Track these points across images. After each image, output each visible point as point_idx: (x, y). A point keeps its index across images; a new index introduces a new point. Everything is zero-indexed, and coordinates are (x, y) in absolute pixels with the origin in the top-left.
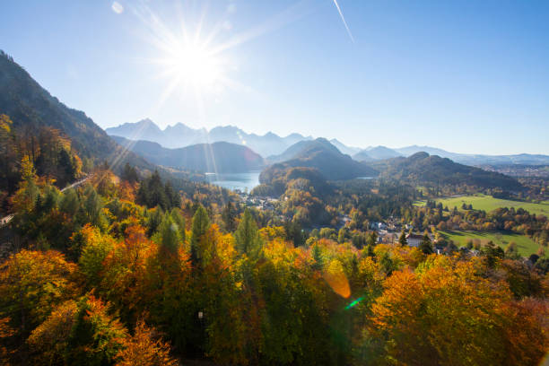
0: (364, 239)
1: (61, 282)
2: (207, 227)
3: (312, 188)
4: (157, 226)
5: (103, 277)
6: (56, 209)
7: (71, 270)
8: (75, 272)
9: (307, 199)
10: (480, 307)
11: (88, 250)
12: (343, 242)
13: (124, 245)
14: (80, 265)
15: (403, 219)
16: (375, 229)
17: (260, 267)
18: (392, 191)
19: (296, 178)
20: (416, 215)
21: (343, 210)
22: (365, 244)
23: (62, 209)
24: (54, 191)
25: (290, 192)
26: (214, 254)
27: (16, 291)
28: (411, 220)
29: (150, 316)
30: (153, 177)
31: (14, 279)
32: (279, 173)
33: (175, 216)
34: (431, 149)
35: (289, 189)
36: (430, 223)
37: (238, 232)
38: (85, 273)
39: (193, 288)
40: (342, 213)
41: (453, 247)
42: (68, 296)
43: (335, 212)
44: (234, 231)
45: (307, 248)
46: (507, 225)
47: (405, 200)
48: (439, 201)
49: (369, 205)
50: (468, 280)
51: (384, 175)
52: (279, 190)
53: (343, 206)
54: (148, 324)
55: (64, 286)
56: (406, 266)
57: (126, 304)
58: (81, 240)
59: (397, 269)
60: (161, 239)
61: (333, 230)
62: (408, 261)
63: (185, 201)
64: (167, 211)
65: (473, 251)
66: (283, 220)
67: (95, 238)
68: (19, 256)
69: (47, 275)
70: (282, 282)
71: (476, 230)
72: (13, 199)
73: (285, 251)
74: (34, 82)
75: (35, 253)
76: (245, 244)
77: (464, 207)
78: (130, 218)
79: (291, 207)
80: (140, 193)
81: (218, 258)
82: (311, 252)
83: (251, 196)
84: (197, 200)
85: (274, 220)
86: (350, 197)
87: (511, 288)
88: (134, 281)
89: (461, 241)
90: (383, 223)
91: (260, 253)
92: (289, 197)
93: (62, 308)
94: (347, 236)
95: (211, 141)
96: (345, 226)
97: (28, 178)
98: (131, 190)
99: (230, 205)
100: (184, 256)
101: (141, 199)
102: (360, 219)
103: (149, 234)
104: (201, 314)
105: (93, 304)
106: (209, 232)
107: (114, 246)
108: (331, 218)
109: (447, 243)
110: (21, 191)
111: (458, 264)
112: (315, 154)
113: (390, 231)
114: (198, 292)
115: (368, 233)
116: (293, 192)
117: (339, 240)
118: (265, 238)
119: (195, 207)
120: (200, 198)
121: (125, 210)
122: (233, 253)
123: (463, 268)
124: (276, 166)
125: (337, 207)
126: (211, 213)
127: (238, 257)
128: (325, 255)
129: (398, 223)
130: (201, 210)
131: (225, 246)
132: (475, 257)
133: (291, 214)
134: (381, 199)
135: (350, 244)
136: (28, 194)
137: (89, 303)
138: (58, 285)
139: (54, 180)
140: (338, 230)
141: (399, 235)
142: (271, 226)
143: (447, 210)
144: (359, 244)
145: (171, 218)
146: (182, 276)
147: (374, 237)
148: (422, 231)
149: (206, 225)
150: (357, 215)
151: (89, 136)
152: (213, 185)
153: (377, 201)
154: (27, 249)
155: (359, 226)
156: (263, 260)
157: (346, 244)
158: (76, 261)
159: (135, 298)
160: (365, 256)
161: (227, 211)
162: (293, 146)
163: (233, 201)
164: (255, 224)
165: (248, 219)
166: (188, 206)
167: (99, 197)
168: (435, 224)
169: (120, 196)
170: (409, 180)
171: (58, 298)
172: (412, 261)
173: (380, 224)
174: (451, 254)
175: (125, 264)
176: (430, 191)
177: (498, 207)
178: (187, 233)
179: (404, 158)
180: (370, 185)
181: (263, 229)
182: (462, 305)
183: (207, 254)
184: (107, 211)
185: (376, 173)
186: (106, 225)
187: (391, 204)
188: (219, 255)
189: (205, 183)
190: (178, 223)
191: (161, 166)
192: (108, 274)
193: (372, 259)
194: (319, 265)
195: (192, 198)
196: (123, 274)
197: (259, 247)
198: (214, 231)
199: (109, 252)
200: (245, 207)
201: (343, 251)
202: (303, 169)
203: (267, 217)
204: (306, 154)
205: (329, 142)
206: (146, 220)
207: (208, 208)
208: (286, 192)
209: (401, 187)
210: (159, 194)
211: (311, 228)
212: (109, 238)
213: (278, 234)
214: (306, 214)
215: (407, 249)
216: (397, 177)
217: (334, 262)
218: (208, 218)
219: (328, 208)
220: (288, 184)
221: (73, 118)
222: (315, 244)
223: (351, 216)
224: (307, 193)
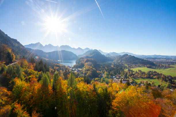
0: (109, 81)
1: (5, 98)
2: (58, 78)
3: (92, 65)
4: (41, 78)
5: (21, 96)
6: (5, 72)
8: (10, 95)
9: (91, 69)
10: (145, 102)
11: (16, 87)
12: (102, 82)
13: (29, 85)
14: (13, 92)
15: (121, 75)
16: (113, 78)
17: (76, 91)
18: (117, 66)
19: (87, 62)
20: (125, 73)
21: (102, 72)
22: (110, 83)
23: (7, 73)
24: (4, 66)
26: (60, 87)
28: (123, 75)
29: (38, 109)
30: (40, 62)
32: (82, 60)
34: (129, 53)
35: (85, 66)
36: (129, 76)
37: (69, 80)
38: (15, 95)
39: (53, 99)
41: (136, 83)
42: (7, 103)
43: (100, 73)
44: (67, 79)
45: (91, 85)
46: (151, 76)
47: (121, 69)
48: (131, 69)
49: (111, 70)
50: (141, 94)
51: (115, 61)
52: (82, 66)
53: (103, 71)
54: (37, 112)
55: (6, 100)
56: (122, 90)
57: (29, 105)
58: (13, 83)
60: (42, 82)
61: (99, 78)
63: (51, 69)
64: (45, 73)
65: (142, 84)
66: (83, 76)
67: (19, 82)
70: (83, 96)
71: (142, 78)
73: (84, 86)
76: (71, 83)
77: (139, 71)
78: (32, 75)
79: (86, 71)
80: (35, 67)
81: (62, 88)
83: (73, 68)
85: (81, 76)
86: (104, 68)
87: (153, 95)
88: (32, 97)
89: (138, 81)
90: (115, 76)
91: (76, 87)
92: (85, 68)
93: (5, 108)
94: (104, 81)
95: (60, 50)
96: (103, 77)
98: (32, 66)
99: (66, 71)
100: (50, 88)
101: (36, 69)
103: (38, 81)
104: (56, 108)
105: (17, 106)
106: (59, 80)
107: (26, 85)
108: (99, 75)
109: (134, 82)
111: (138, 88)
112: (93, 54)
113: (117, 78)
114: (55, 100)
115: (110, 79)
116: (87, 66)
117: (101, 82)
118: (77, 82)
119: (54, 71)
120: (56, 68)
121: (30, 73)
122: (67, 87)
123: (139, 90)
124: (81, 58)
126: (60, 73)
127: (69, 88)
128: (97, 87)
129: (120, 76)
131: (64, 84)
132: (142, 86)
133: (86, 74)
134: (114, 69)
135: (105, 83)
137: (15, 106)
138: (4, 100)
139: (4, 63)
140: (101, 79)
141: (120, 80)
142: (79, 78)
143: (134, 72)
144: (107, 83)
145: (46, 75)
146: (49, 95)
147: (112, 81)
148: (127, 78)
149: (58, 77)
150: (107, 74)
151: (18, 48)
152: (61, 64)
153: (113, 69)
155: (107, 77)
156: (77, 89)
157: (103, 83)
158: (11, 90)
159: (32, 103)
160: (110, 87)
161: (64, 73)
162: (86, 52)
163: (67, 69)
164: (74, 77)
165: (72, 75)
166: (52, 71)
167: (21, 68)
168: (131, 76)
169: (28, 68)
170: (122, 63)
171: (4, 104)
172: (124, 88)
173: (114, 76)
174: (136, 85)
175: (29, 91)
176: (129, 66)
177: (148, 71)
178: (51, 80)
179: (121, 56)
180: (111, 64)
181: (77, 79)
182: (139, 102)
183: (58, 87)
184: (23, 73)
185: (113, 60)
186: (23, 78)
187: (117, 70)
189: (58, 64)
190: (48, 77)
191: (43, 58)
192: (23, 95)
193: (112, 88)
194: (95, 90)
195: (53, 68)
196: (28, 95)
197: (75, 84)
198: (61, 79)
199: (24, 87)
200: (71, 71)
201: (103, 85)
202: (90, 59)
203: (78, 75)
204: (91, 54)
205: (98, 51)
206: (37, 76)
207: (59, 72)
208: (84, 66)
209: (120, 65)
210: (42, 67)
211: (92, 78)
212: (24, 82)
213: (82, 80)
214: (91, 74)
215: (122, 84)
216: (119, 61)
217: (100, 89)
218: (59, 75)
219: (98, 72)
220: (85, 64)
221: (13, 41)
222: (94, 83)
223: (105, 74)
224: (91, 67)
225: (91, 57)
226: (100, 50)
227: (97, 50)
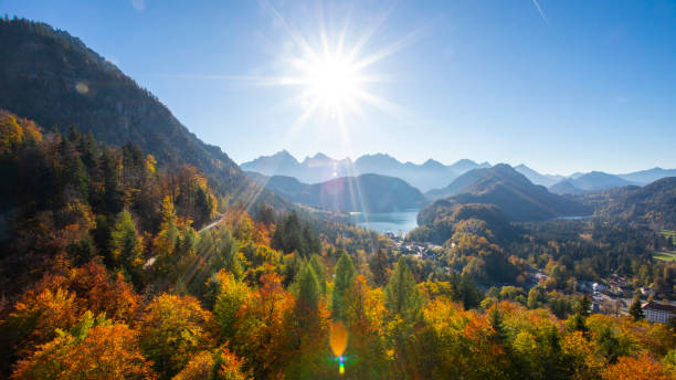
0: (569, 306)
1: (197, 330)
2: (352, 279)
3: (488, 231)
4: (295, 274)
5: (237, 329)
6: (193, 252)
7: (207, 318)
8: (210, 321)
9: (482, 246)
11: (223, 298)
12: (535, 307)
13: (258, 296)
14: (215, 314)
15: (635, 280)
16: (588, 292)
17: (418, 333)
18: (615, 237)
19: (466, 218)
20: (661, 275)
21: (535, 262)
22: (572, 312)
23: (199, 253)
24: (191, 232)
25: (459, 236)
26: (360, 312)
27: (159, 335)
28: (651, 281)
30: (290, 217)
31: (156, 323)
32: (444, 211)
33: (314, 264)
35: (457, 233)
37: (390, 286)
38: (220, 323)
40: (534, 266)
42: (204, 346)
43: (522, 265)
44: (385, 285)
45: (483, 312)
47: (639, 250)
49: (578, 256)
51: (602, 213)
52: (444, 234)
53: (535, 257)
55: (200, 335)
56: (645, 352)
57: (260, 363)
58: (215, 287)
59: (628, 355)
60: (298, 291)
61: (520, 289)
62: (646, 344)
63: (326, 246)
64: (305, 258)
66: (449, 274)
67: (231, 286)
68: (161, 299)
69: (185, 321)
70: (447, 356)
72: (156, 241)
73: (451, 314)
74: (176, 120)
75: (174, 297)
76: (399, 302)
78: (266, 264)
79: (460, 256)
80: (276, 237)
81: (365, 317)
82: (488, 318)
83: (406, 241)
84: (340, 246)
85: (437, 273)
86: (546, 245)
88: (268, 337)
90: (600, 283)
91: (419, 315)
92: (457, 243)
93: (197, 358)
94: (541, 300)
95: (356, 174)
96: (539, 284)
97: (169, 218)
98: (267, 233)
99: (380, 252)
100: (325, 312)
101: (277, 244)
102: (561, 276)
103: (286, 284)
105: (228, 358)
106: (354, 285)
107: (249, 295)
108: (518, 273)
110: (163, 233)
112: (492, 186)
113: (612, 296)
115: (574, 297)
116: (463, 235)
117: (529, 304)
118: (424, 296)
119: (338, 254)
120: (343, 243)
121: (260, 254)
122: (384, 312)
124: (440, 202)
125: (525, 258)
126: (357, 261)
127: (390, 318)
128: (508, 323)
129: (629, 283)
130: (345, 258)
131: (374, 303)
133: (459, 266)
134: (596, 248)
135: (546, 310)
136: (169, 235)
137: (223, 356)
138: (195, 334)
139: (191, 222)
140: (527, 290)
141: (630, 303)
142: (433, 281)
144: (561, 311)
145: (310, 266)
147: (585, 304)
149: (351, 275)
150: (557, 270)
151: (225, 173)
152: (360, 227)
153: (590, 250)
154: (168, 293)
155: (560, 286)
156: (422, 323)
157: (539, 311)
158: (211, 309)
159: (270, 357)
160: (571, 330)
161: (374, 260)
162: (461, 177)
163: (384, 247)
164: (413, 277)
165: (402, 270)
166: (329, 252)
167: (234, 240)
169: (254, 239)
170: (645, 221)
171: (195, 347)
172: (655, 345)
173: (595, 285)
175: (259, 316)
178: (328, 284)
179: (637, 188)
180: (577, 229)
181: (422, 284)
183: (351, 311)
184: (241, 255)
185: (589, 210)
186: (241, 272)
187: (614, 256)
188: (367, 313)
189: (349, 225)
190: (318, 272)
191: (300, 205)
192: (242, 326)
193: (584, 335)
194: (499, 336)
195: (334, 242)
196: (257, 327)
197: (416, 307)
198: (360, 283)
199: (243, 302)
200: (399, 255)
201: (536, 319)
202: (476, 206)
203: (428, 269)
204: (482, 186)
205: (513, 169)
206: (282, 267)
207: (353, 255)
208: (453, 236)
209: (632, 231)
210: (297, 237)
211: (488, 286)
212: (243, 286)
213: (442, 292)
214: (481, 267)
215: (645, 325)
216: (625, 216)
217: (523, 334)
218: (353, 268)
219: (513, 260)
220: (455, 225)
221: (209, 154)
222: (493, 307)
223: (547, 271)
224: (483, 238)
225: (484, 199)
226: (522, 165)
227: (507, 166)
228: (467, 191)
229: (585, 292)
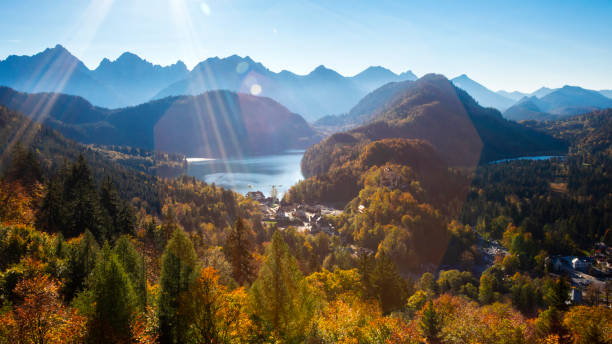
0: (540, 295)
3: (415, 183)
4: (86, 275)
9: (407, 207)
12: (490, 301)
13: (12, 322)
16: (566, 273)
18: (598, 185)
19: (381, 163)
21: (488, 229)
22: (544, 307)
25: (370, 193)
26: (208, 333)
30: (75, 171)
32: (344, 153)
33: (123, 253)
35: (367, 188)
37: (259, 284)
40: (486, 236)
43: (468, 235)
44: (250, 282)
45: (412, 316)
49: (548, 217)
52: (345, 189)
61: (467, 273)
63: (144, 219)
64: (106, 244)
66: (355, 256)
73: (362, 323)
78: (27, 260)
79: (372, 225)
80: (45, 207)
81: (218, 341)
82: (418, 323)
83: (285, 205)
84: (169, 217)
85: (337, 256)
86: (502, 201)
90: (581, 257)
91: (308, 331)
92: (366, 204)
94: (499, 290)
96: (494, 265)
98: (27, 200)
99: (240, 226)
101: (46, 222)
102: (526, 251)
103: (67, 296)
106: (198, 285)
108: (463, 248)
112: (420, 110)
113: (600, 276)
115: (546, 281)
116: (375, 193)
117: (481, 296)
118: (318, 296)
119: (167, 232)
120: (176, 211)
121: (14, 243)
122: (251, 330)
124: (338, 138)
125: (473, 224)
126: (201, 244)
130: (179, 239)
133: (371, 242)
134: (574, 203)
135: (507, 306)
140: (477, 274)
142: (330, 268)
144: (528, 305)
145: (115, 257)
147: (562, 291)
149: (190, 270)
150: (520, 240)
153: (563, 208)
155: (525, 265)
156: (316, 342)
157: (497, 307)
160: (543, 333)
161: (232, 238)
162: (371, 94)
163: (248, 216)
164: (296, 265)
165: (279, 255)
166: (151, 230)
173: (575, 261)
178: (150, 288)
180: (548, 172)
181: (313, 276)
183: (194, 333)
185: (561, 146)
187: (598, 214)
188: (221, 334)
189: (185, 180)
190: (131, 267)
191: (91, 146)
193: (561, 341)
195: (159, 212)
198: (208, 282)
200: (273, 229)
201: (491, 321)
202: (395, 142)
203: (322, 249)
204: (402, 111)
205: (451, 82)
206: (61, 264)
207: (195, 233)
208: (361, 194)
210: (88, 205)
211: (418, 272)
213: (347, 286)
214: (407, 241)
218: (195, 255)
219: (454, 227)
220: (363, 175)
222: (427, 306)
223: (504, 243)
224: (407, 195)
225: (406, 130)
226: (464, 76)
227: (442, 79)
228: (381, 119)
229: (560, 272)
